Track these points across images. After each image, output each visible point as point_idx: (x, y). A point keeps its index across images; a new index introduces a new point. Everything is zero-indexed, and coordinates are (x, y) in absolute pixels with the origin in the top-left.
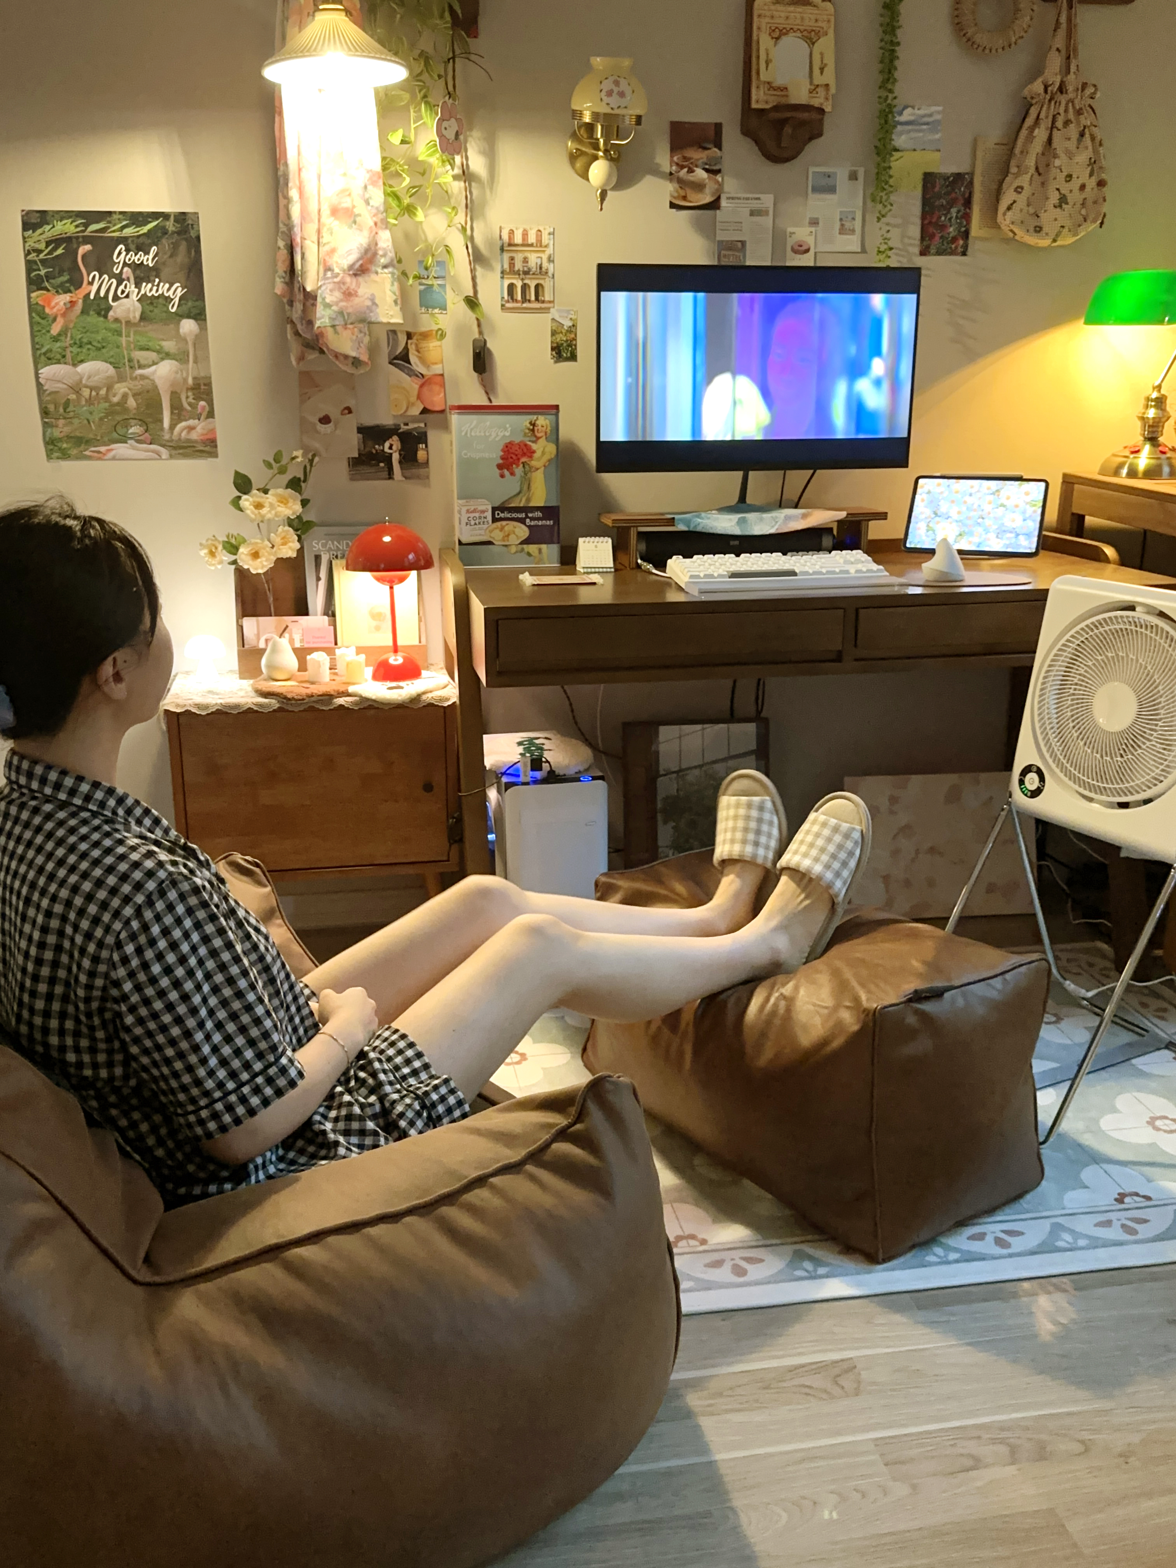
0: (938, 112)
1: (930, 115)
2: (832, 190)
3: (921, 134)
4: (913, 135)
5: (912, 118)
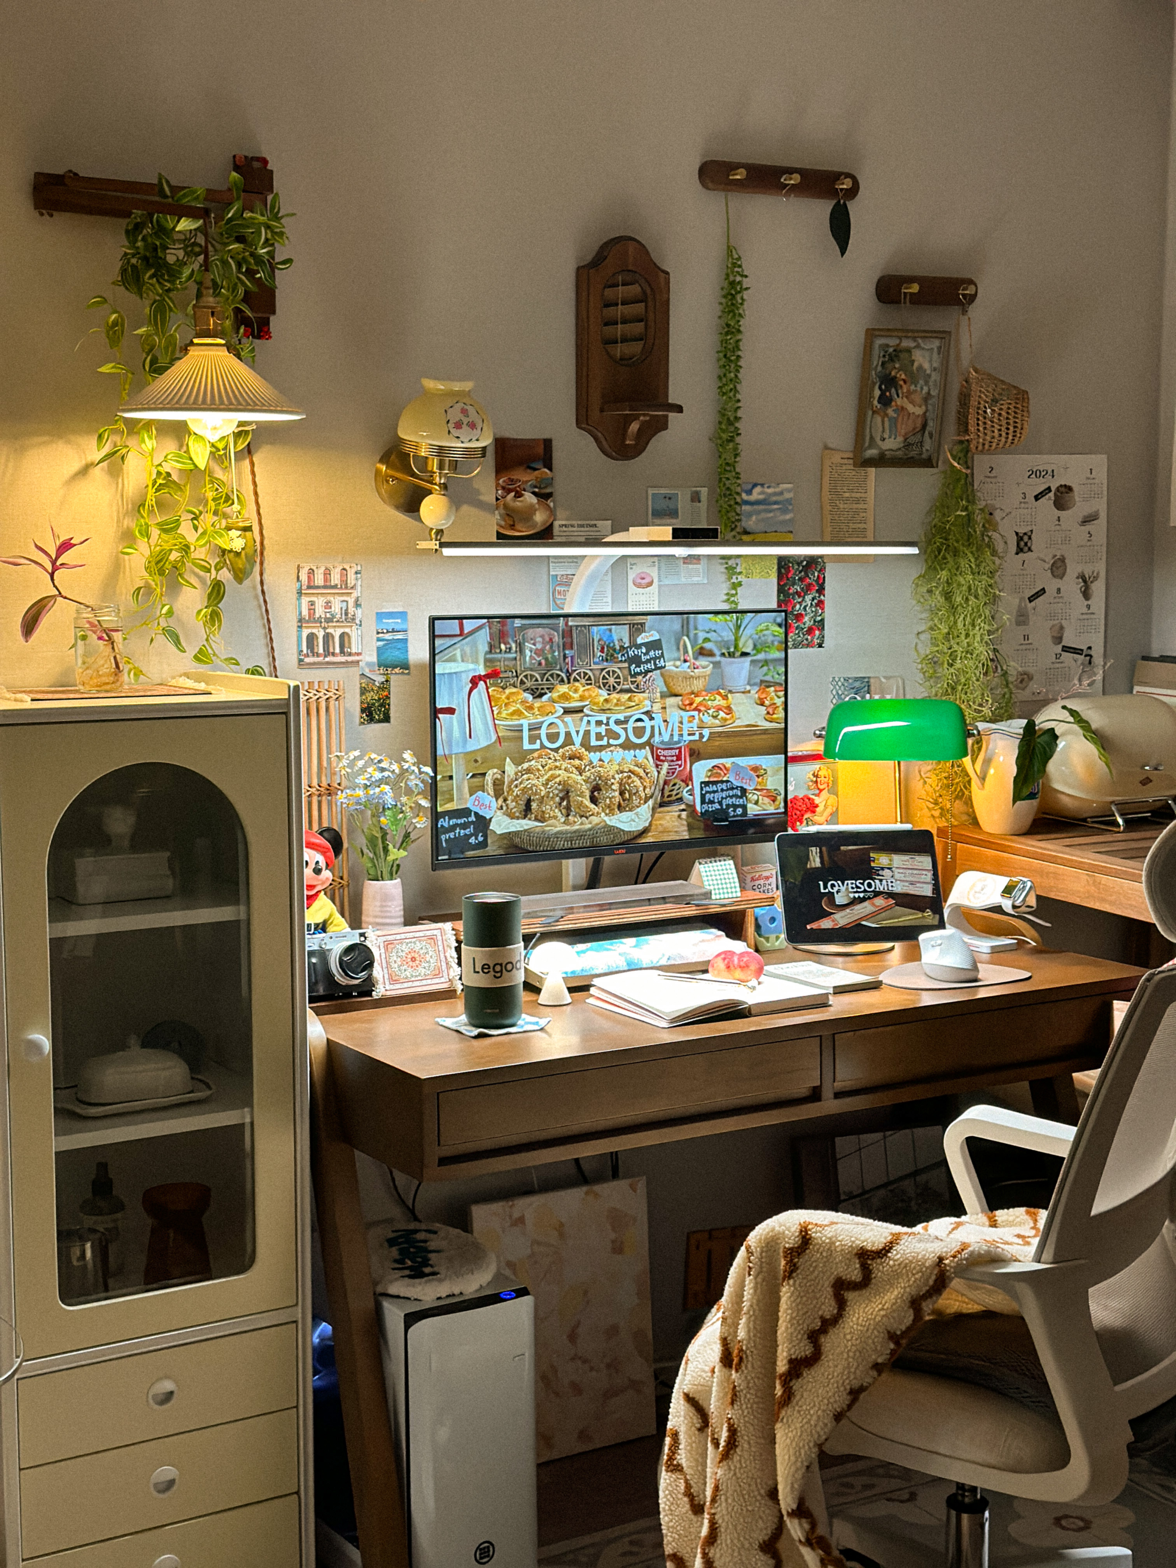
2: (673, 513)
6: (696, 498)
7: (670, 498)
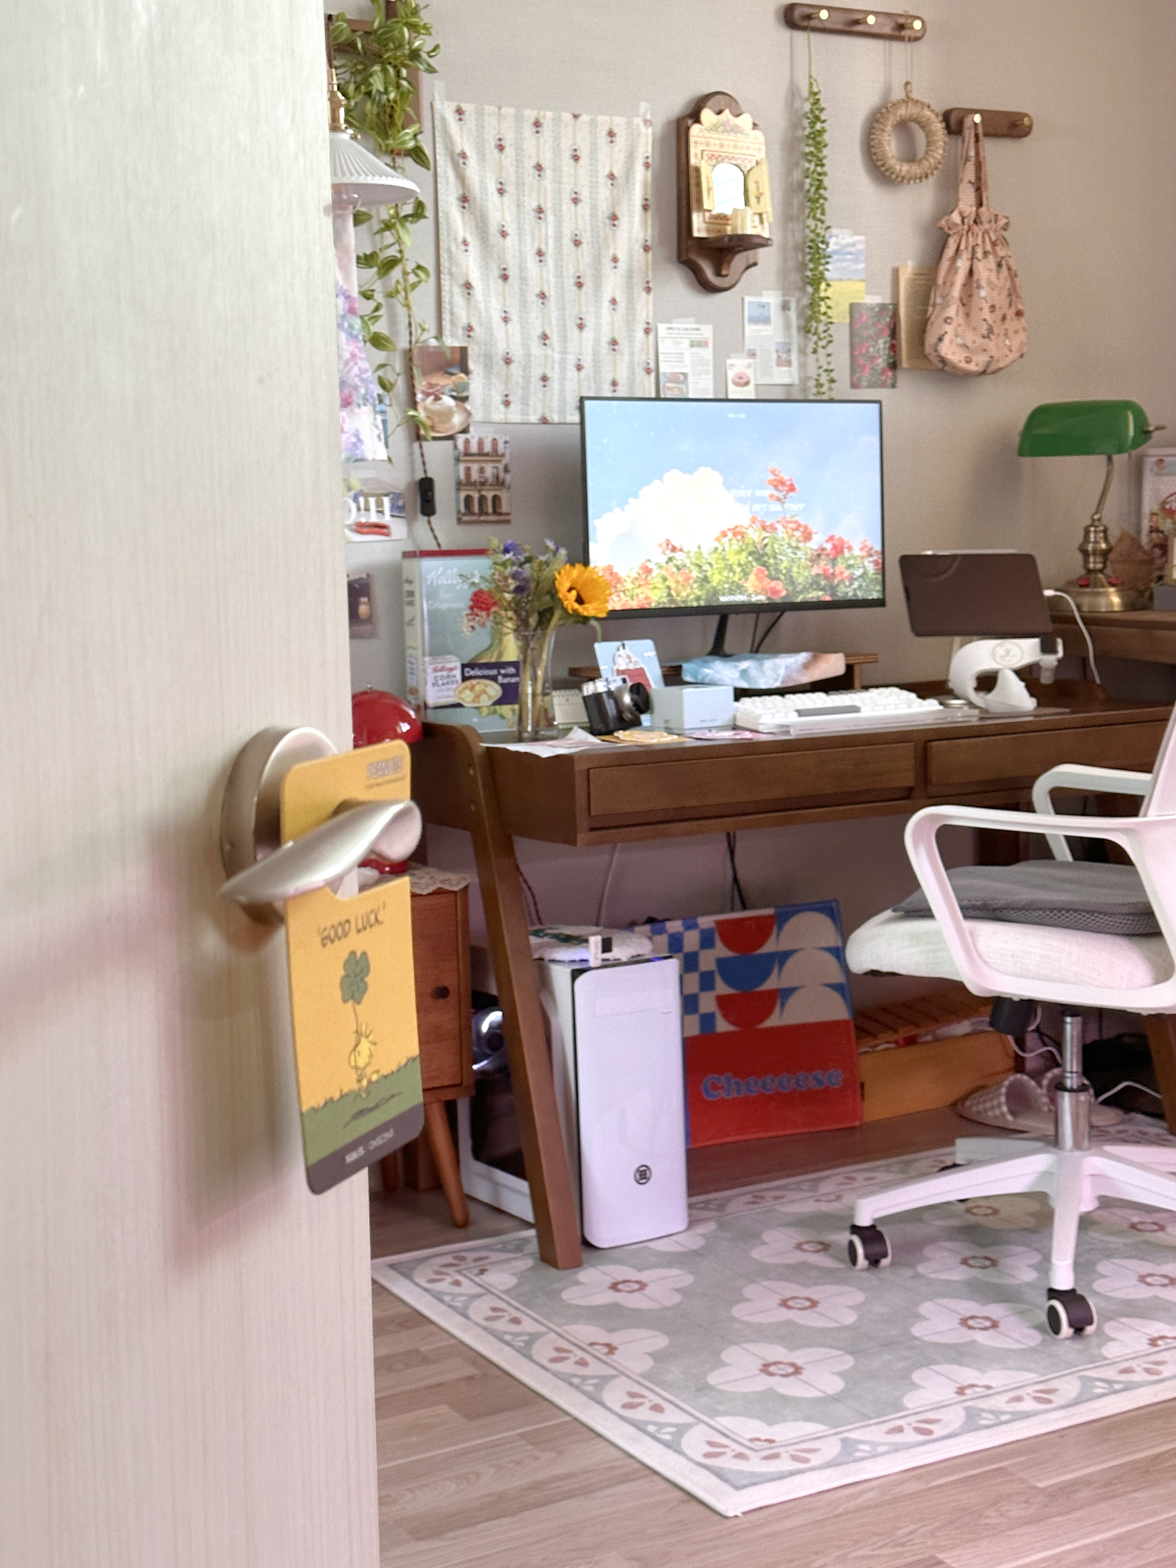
0: (861, 242)
1: (853, 245)
2: (766, 320)
3: (845, 264)
4: (838, 264)
5: (836, 247)
6: (785, 307)
7: (763, 307)
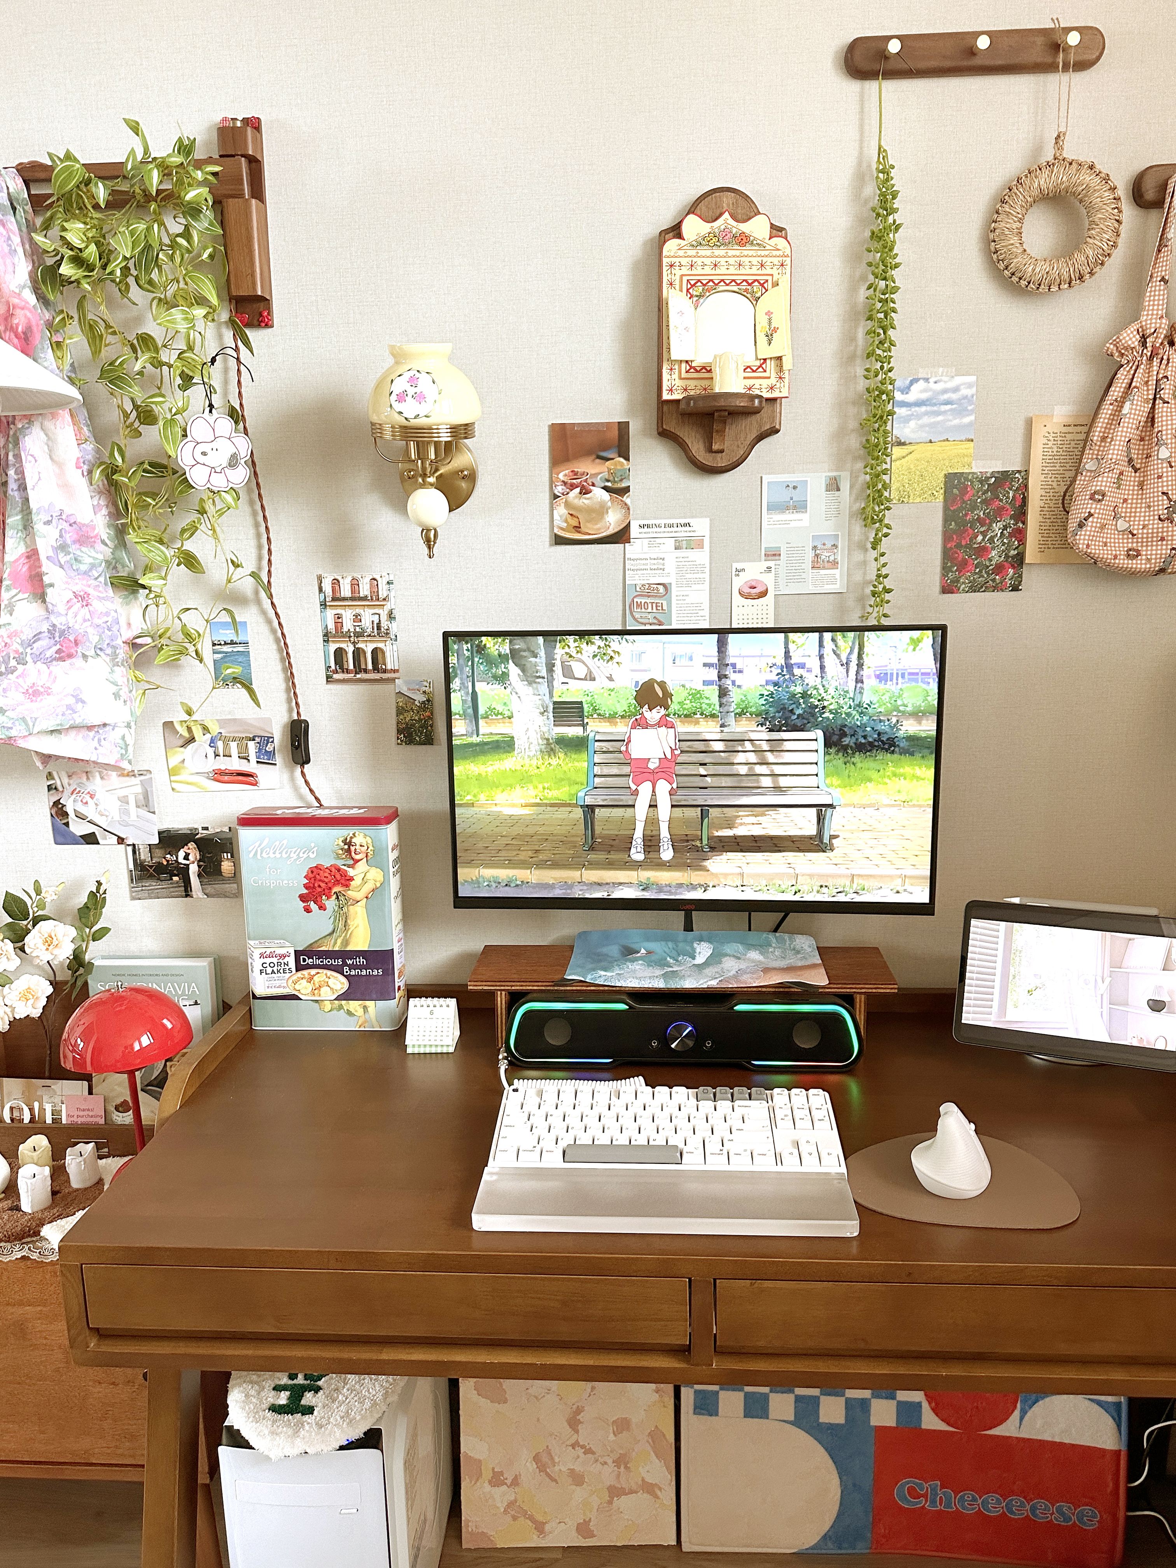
0: (969, 386)
1: (956, 390)
2: (800, 507)
3: (940, 418)
4: (926, 420)
5: (924, 396)
6: (834, 485)
7: (794, 488)
